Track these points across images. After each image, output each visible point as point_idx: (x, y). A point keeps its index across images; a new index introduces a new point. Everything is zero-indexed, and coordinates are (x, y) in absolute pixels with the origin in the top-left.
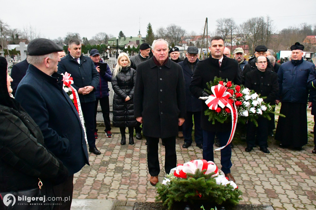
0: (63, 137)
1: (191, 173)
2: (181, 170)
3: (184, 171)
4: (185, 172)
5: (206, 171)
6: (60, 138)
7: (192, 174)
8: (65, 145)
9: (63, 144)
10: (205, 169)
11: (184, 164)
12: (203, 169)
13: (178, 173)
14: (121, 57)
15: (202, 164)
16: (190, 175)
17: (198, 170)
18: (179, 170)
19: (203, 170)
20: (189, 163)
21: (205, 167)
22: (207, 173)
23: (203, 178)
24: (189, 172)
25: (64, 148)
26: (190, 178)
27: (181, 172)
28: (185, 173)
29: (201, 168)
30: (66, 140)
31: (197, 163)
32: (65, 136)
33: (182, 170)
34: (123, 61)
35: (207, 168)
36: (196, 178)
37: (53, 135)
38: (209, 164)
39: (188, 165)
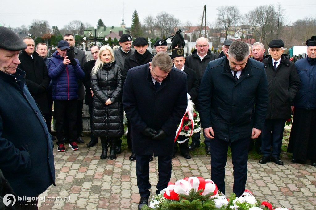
0: (22, 149)
1: (184, 194)
2: (173, 190)
3: (176, 191)
4: (178, 192)
5: (202, 192)
6: (17, 151)
7: (186, 195)
8: (23, 159)
9: (21, 157)
10: (202, 189)
11: (176, 183)
12: (199, 188)
13: (168, 193)
14: (103, 51)
15: (198, 183)
16: (184, 197)
17: (193, 190)
18: (170, 190)
19: (199, 190)
20: (182, 181)
21: (202, 185)
22: (204, 194)
23: (199, 199)
24: (182, 193)
25: (22, 163)
26: (183, 200)
27: (173, 193)
28: (177, 194)
29: (197, 188)
30: (26, 154)
31: (192, 181)
32: (24, 149)
34: (105, 55)
35: (204, 188)
36: (191, 200)
37: (7, 148)
38: (207, 182)
39: (181, 183)
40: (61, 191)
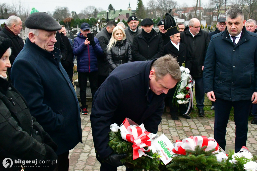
0: (58, 113)
1: (190, 149)
3: (183, 147)
4: (185, 148)
5: (206, 148)
6: (54, 115)
7: (192, 151)
8: (59, 121)
9: (57, 120)
10: (206, 146)
11: (183, 140)
13: (177, 149)
14: (116, 31)
15: (201, 140)
16: (190, 152)
17: (198, 147)
18: (178, 146)
19: (203, 147)
20: (188, 139)
21: (205, 143)
22: (207, 150)
23: (203, 155)
24: (188, 149)
25: (59, 125)
26: (190, 155)
27: (180, 148)
28: (184, 150)
29: (201, 145)
31: (196, 138)
33: (181, 146)
34: (118, 34)
35: (207, 145)
36: (196, 155)
37: (47, 112)
38: (210, 140)
39: (187, 141)
40: (84, 146)
